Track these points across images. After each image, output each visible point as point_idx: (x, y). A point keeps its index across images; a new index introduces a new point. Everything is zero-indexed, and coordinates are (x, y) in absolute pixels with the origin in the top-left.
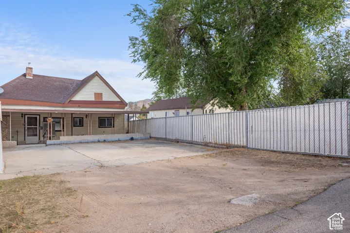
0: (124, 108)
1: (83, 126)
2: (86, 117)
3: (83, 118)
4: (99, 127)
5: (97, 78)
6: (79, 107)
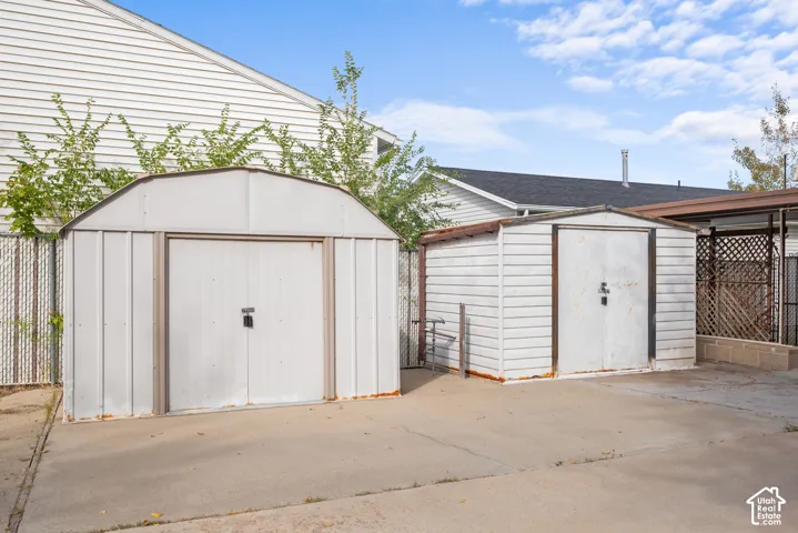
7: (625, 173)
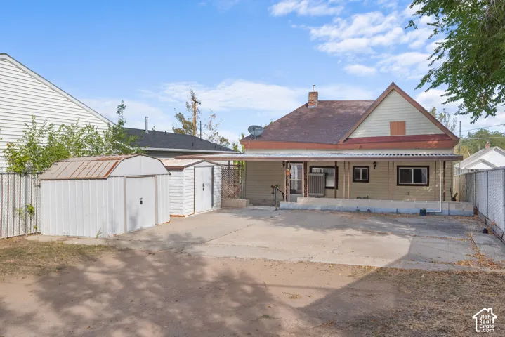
0: (452, 147)
1: (368, 181)
2: (375, 166)
3: (368, 167)
4: (398, 185)
5: (395, 95)
6: (361, 148)
7: (146, 127)
